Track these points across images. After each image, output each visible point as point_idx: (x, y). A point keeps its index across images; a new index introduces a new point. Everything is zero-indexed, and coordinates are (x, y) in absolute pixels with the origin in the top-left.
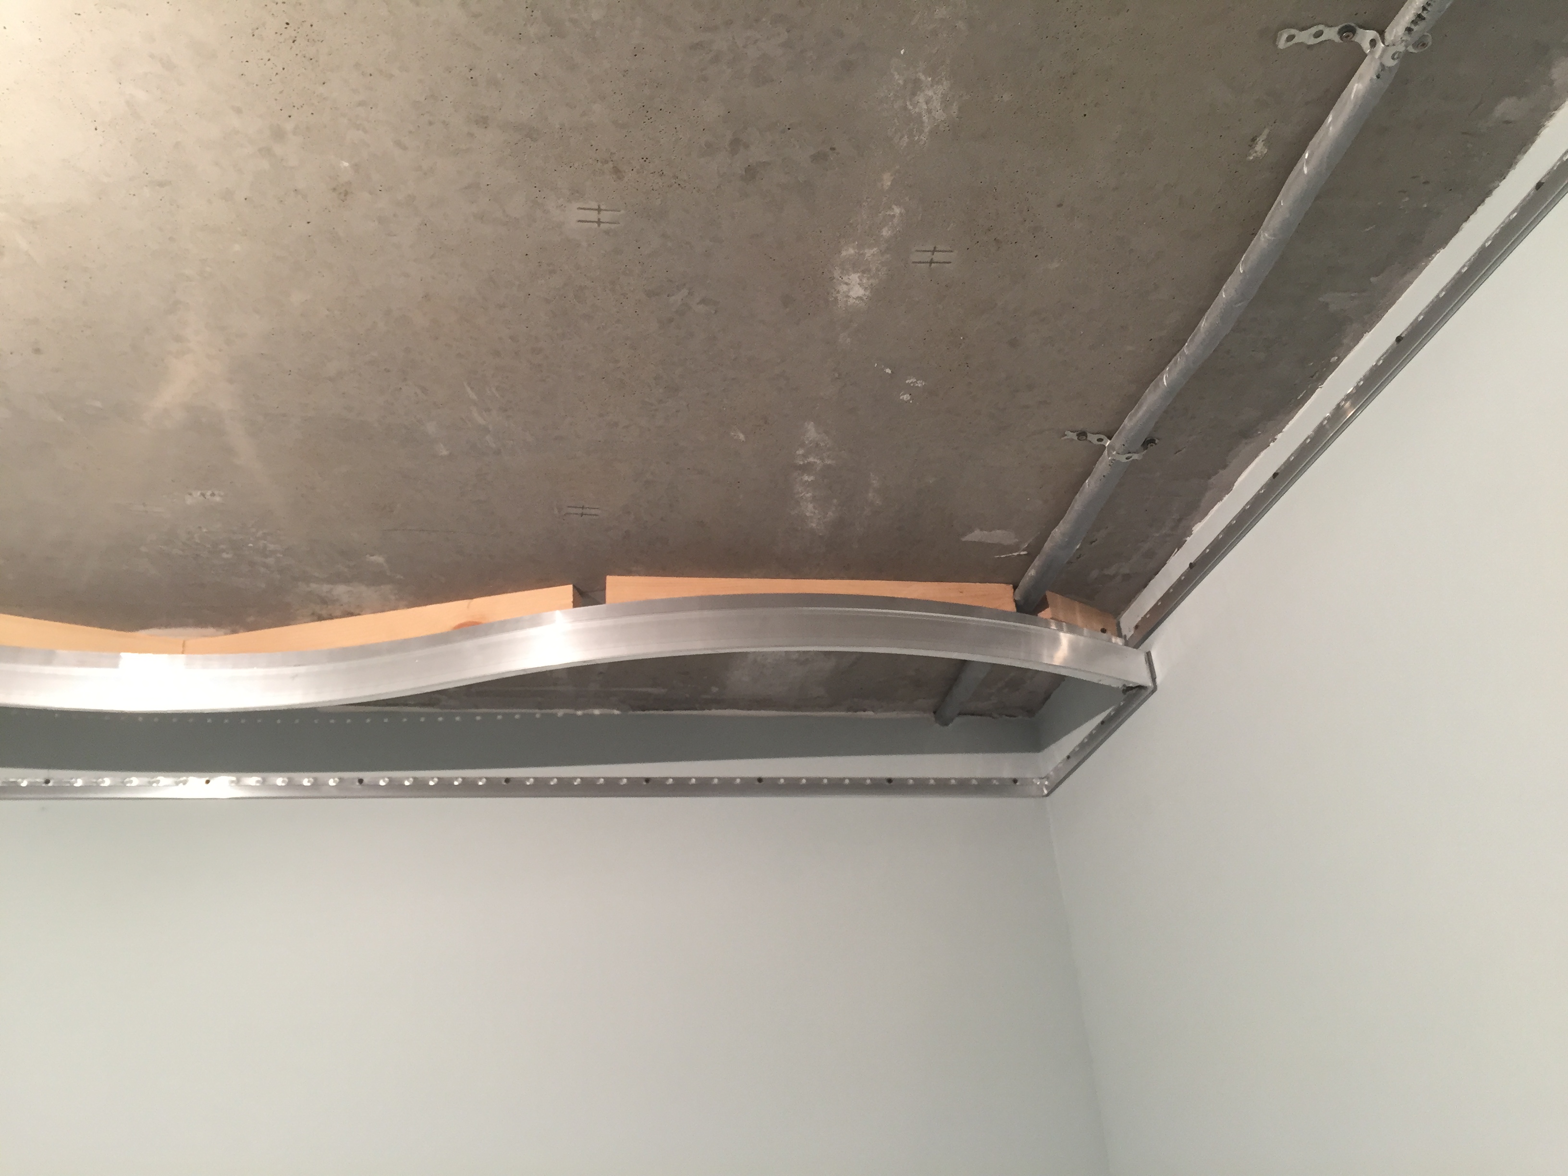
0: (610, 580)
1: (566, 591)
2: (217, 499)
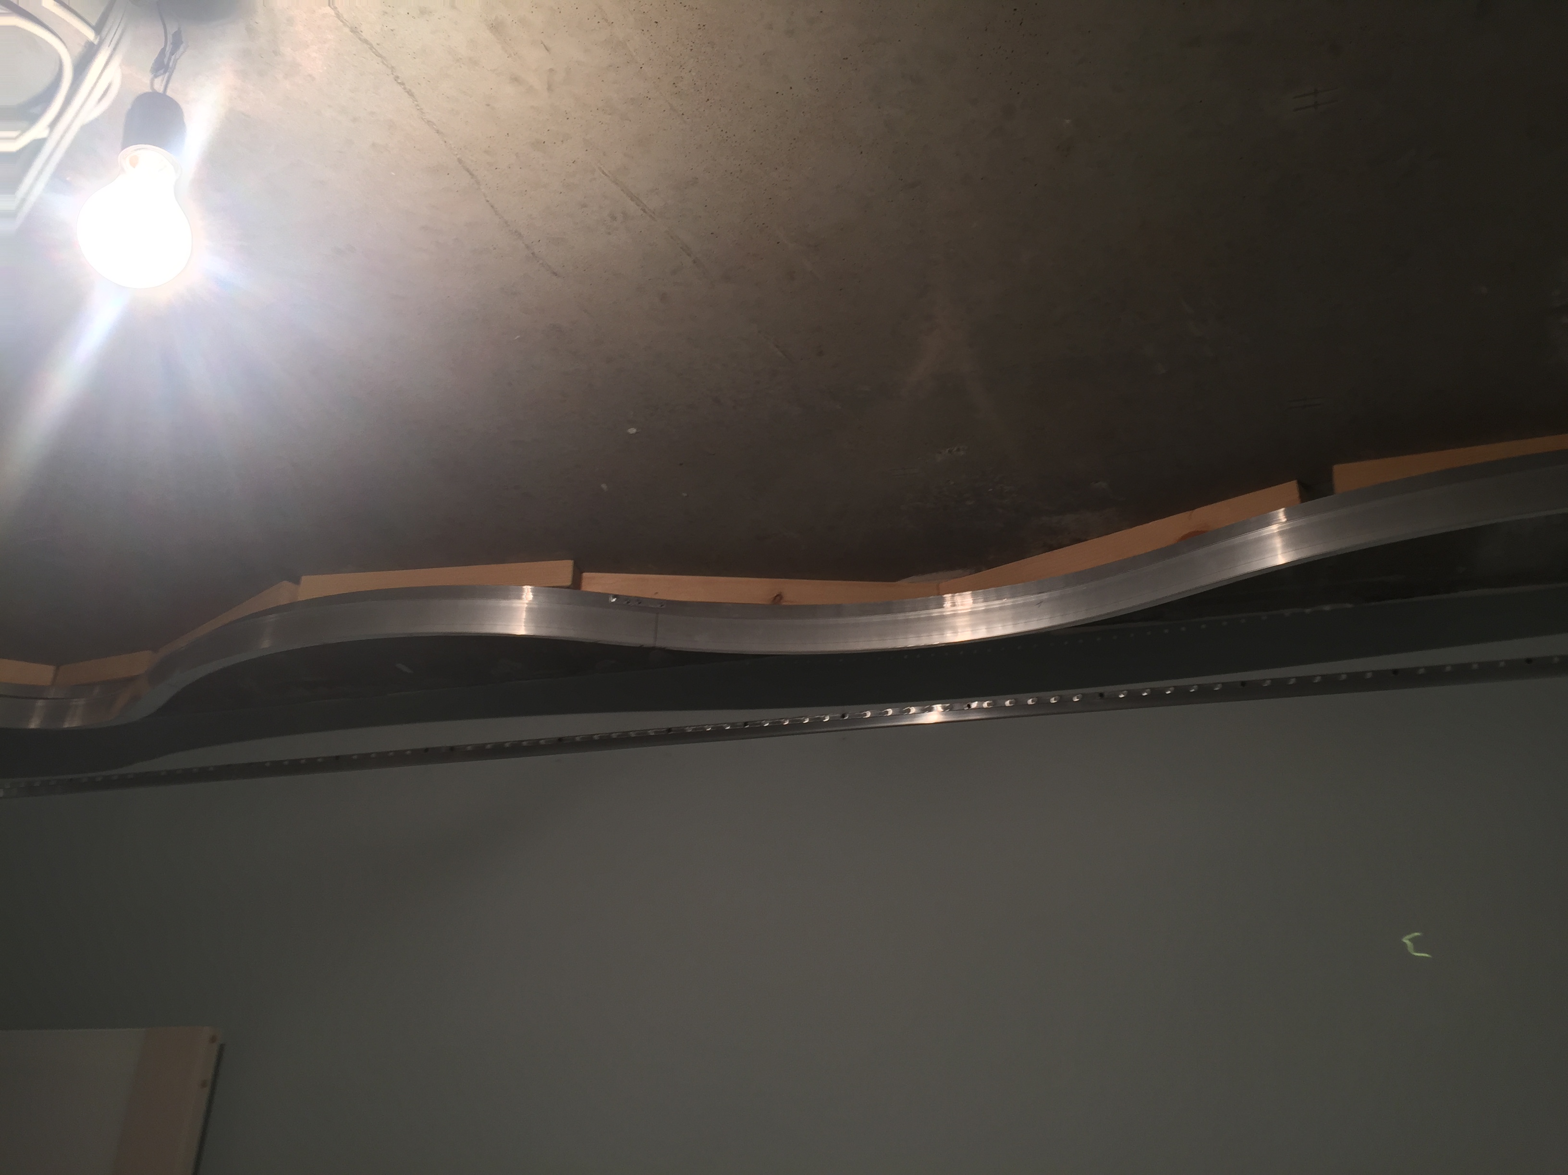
0: (1337, 468)
1: (1291, 488)
2: (962, 453)
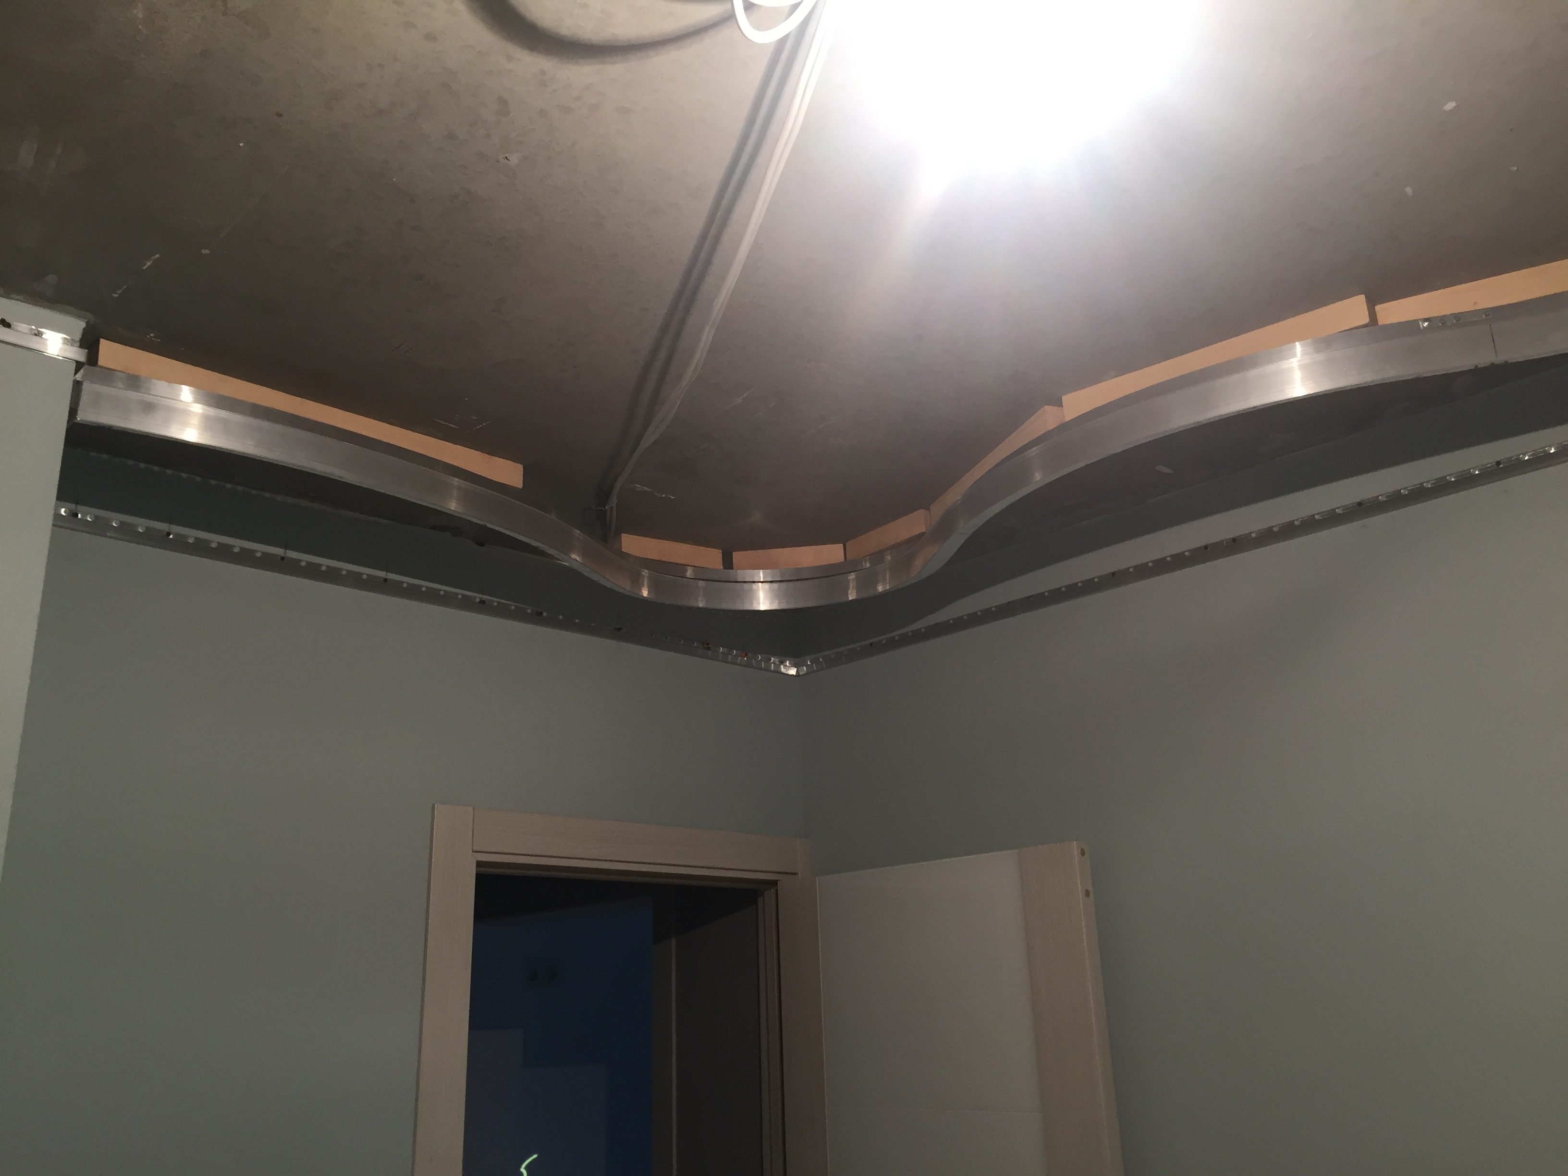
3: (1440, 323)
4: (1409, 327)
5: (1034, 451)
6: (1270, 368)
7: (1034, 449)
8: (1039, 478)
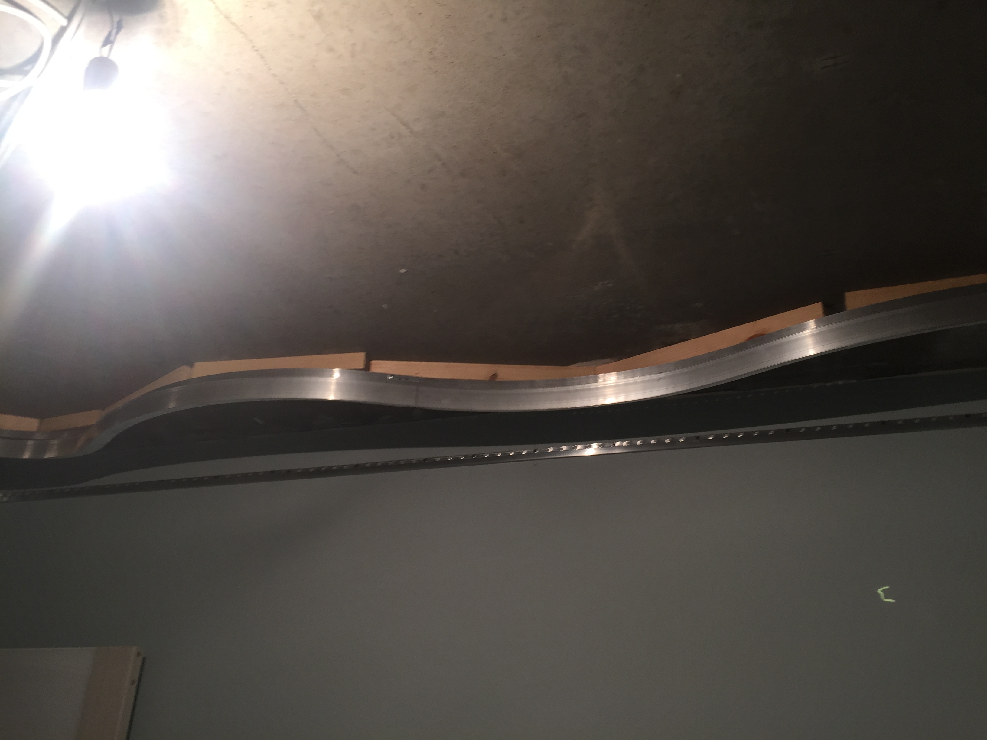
0: (848, 295)
1: (818, 307)
2: (611, 285)
3: (398, 379)
4: (382, 377)
5: (176, 389)
6: (321, 380)
7: (176, 387)
8: (172, 406)
